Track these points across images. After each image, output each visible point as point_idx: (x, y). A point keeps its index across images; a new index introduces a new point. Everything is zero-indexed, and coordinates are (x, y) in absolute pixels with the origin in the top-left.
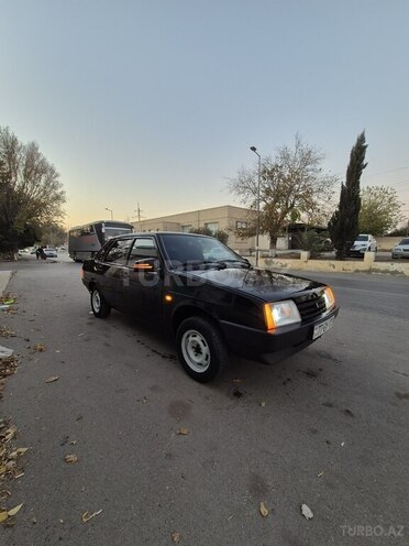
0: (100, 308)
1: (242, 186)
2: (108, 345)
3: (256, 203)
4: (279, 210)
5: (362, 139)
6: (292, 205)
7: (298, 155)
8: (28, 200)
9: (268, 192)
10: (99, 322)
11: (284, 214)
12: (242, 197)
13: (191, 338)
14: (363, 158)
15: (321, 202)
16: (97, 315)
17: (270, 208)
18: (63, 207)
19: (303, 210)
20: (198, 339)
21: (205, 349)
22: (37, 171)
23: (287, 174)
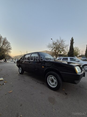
0: (21, 72)
1: (49, 46)
2: (25, 81)
3: (52, 50)
4: (57, 51)
5: (72, 38)
6: (60, 50)
7: (60, 40)
8: (3, 49)
9: (55, 48)
10: (21, 75)
11: (58, 52)
12: (49, 49)
13: (50, 78)
14: (73, 41)
15: (65, 50)
16: (20, 73)
17: (55, 51)
18: (11, 51)
19: (62, 51)
20: (53, 78)
21: (55, 81)
22: (6, 43)
23: (58, 44)
